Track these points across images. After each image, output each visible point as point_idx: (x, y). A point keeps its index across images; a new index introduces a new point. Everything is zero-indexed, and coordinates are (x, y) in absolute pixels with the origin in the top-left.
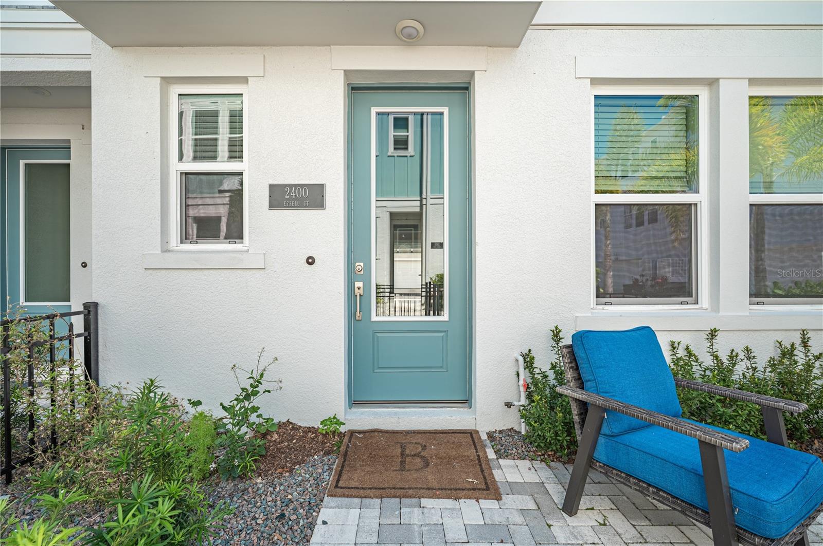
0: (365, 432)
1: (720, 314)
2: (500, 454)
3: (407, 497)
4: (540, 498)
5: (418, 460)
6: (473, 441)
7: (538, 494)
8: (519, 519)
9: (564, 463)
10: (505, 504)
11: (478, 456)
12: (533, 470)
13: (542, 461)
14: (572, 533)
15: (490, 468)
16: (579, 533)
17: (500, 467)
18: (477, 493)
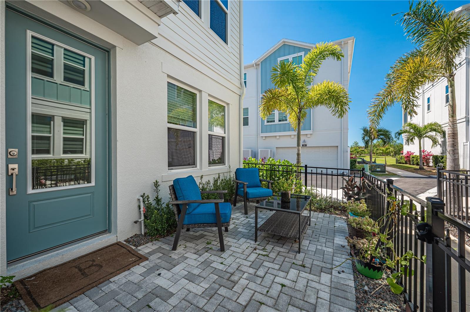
0: (36, 275)
1: (203, 170)
2: (136, 246)
3: (101, 283)
4: (162, 251)
5: (93, 268)
6: (120, 246)
7: (161, 250)
8: (159, 261)
9: (163, 238)
10: (151, 260)
11: (128, 250)
12: (154, 245)
13: (155, 240)
14: (178, 254)
15: (136, 252)
16: (180, 253)
17: (140, 250)
18: (138, 262)
